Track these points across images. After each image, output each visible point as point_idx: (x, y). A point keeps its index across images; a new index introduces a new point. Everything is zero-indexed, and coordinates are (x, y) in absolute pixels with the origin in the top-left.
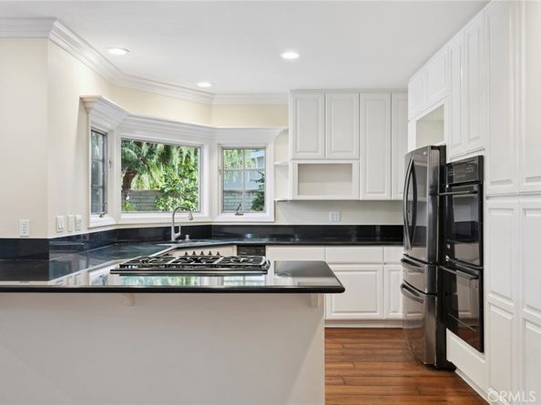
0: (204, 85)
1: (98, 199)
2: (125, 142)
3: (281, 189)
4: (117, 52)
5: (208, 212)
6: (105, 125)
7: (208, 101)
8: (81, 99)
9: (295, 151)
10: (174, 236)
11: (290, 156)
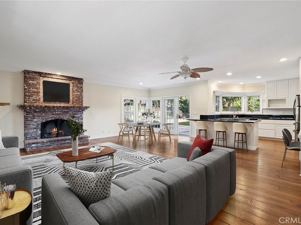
0: (242, 83)
1: (217, 108)
2: (223, 98)
3: (264, 105)
4: (220, 82)
5: (244, 111)
6: (218, 95)
7: (243, 86)
8: (214, 91)
9: (267, 96)
10: (234, 117)
11: (266, 98)
